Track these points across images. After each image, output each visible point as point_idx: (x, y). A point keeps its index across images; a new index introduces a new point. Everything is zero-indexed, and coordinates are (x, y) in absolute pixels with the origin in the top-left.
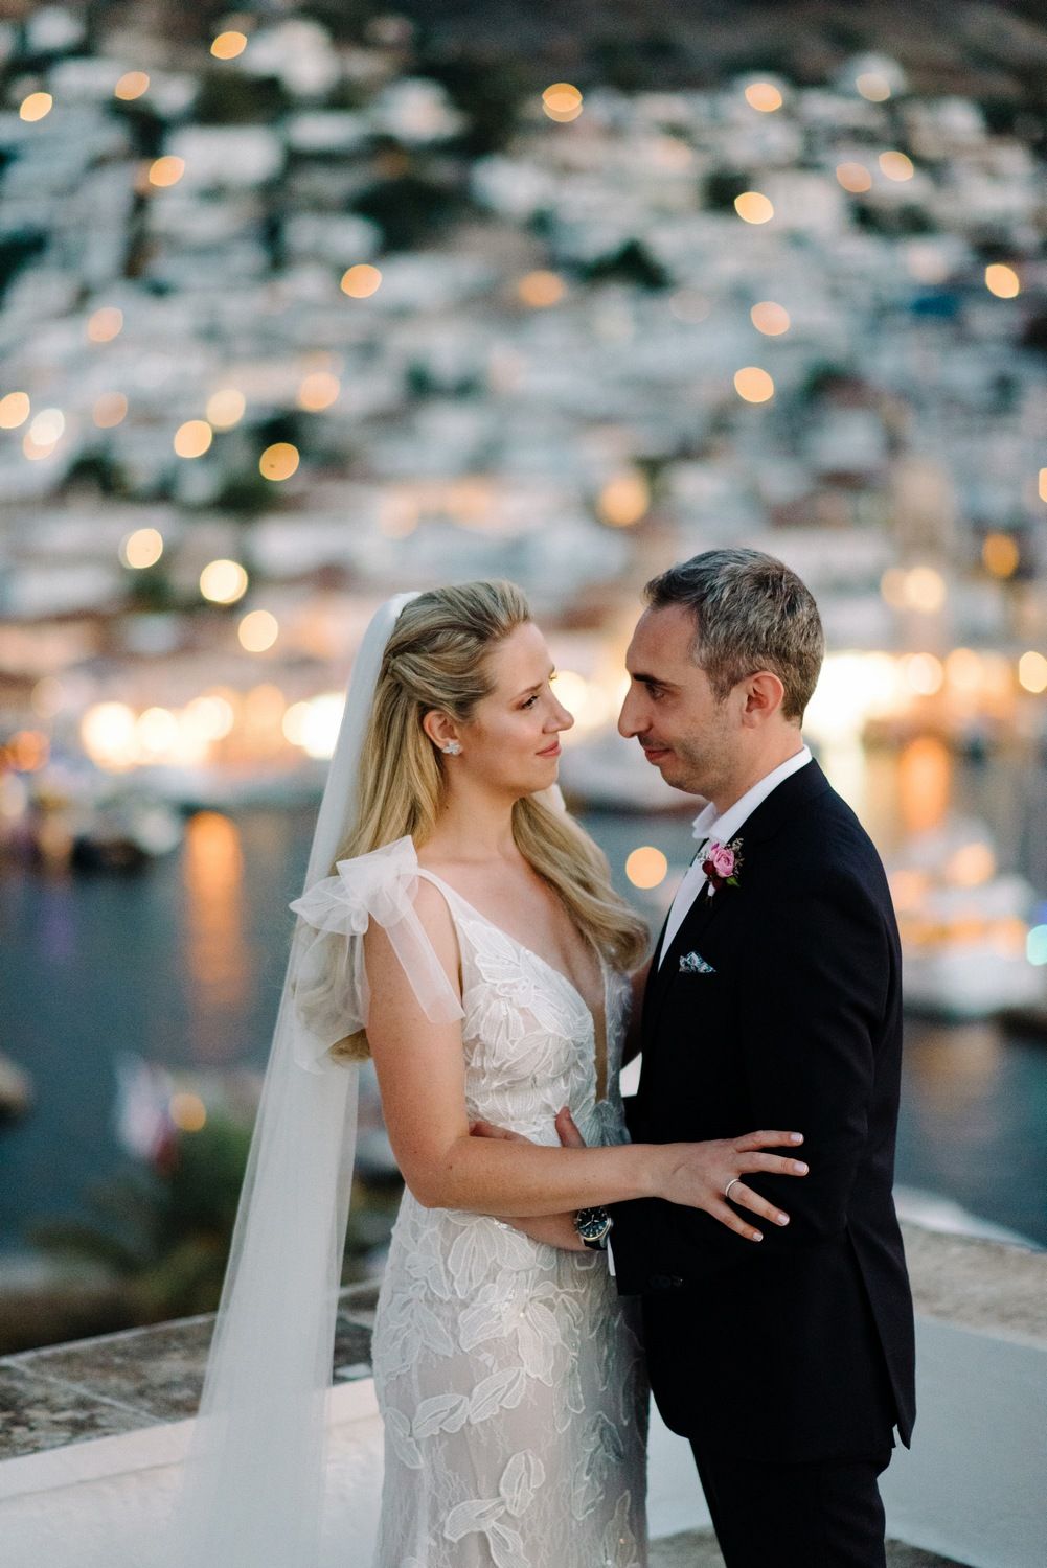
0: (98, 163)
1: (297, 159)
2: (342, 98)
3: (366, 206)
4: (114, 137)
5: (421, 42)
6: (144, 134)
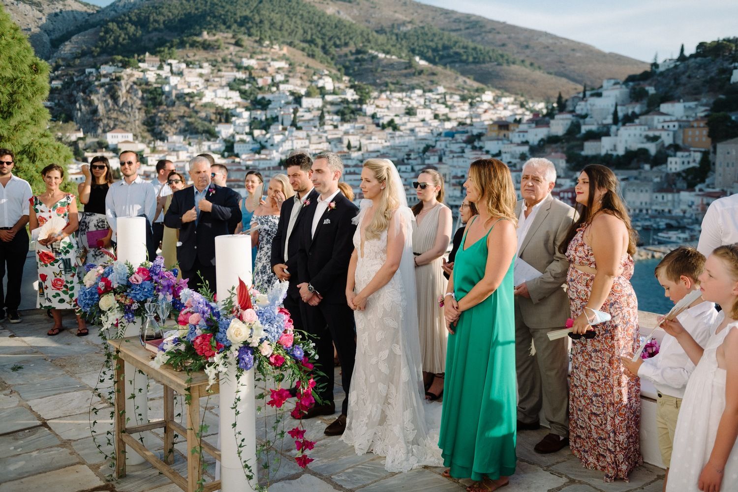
0: (288, 103)
1: (326, 103)
2: (334, 93)
3: (337, 113)
4: (291, 98)
5: (350, 81)
6: (298, 99)
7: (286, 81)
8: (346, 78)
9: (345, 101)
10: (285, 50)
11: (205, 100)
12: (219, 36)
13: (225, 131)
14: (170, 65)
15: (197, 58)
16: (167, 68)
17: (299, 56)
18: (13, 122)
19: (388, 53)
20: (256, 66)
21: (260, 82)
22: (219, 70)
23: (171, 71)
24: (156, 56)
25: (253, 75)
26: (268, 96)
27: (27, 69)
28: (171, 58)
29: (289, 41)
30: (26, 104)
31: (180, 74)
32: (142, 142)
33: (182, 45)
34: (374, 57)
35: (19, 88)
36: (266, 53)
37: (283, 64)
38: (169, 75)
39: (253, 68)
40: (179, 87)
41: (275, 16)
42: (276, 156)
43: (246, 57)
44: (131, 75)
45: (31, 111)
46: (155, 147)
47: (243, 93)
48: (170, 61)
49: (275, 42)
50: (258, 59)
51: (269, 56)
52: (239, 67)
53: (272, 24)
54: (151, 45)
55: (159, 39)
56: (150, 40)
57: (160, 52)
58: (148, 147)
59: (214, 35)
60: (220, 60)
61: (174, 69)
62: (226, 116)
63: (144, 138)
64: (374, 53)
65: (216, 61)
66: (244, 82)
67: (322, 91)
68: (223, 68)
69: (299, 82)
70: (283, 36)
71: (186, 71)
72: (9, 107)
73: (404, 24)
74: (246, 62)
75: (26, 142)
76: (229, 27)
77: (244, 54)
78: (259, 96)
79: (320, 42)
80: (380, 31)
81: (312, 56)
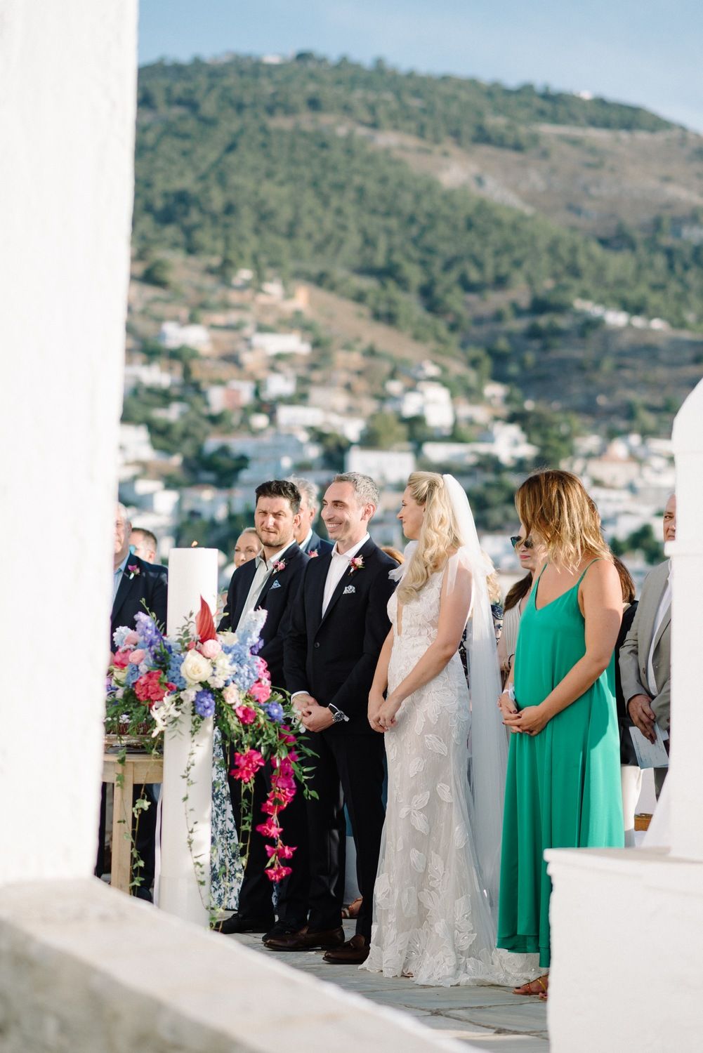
2: (455, 436)
7: (300, 398)
8: (495, 390)
9: (491, 464)
10: (302, 298)
17: (346, 319)
19: (636, 309)
20: (205, 349)
21: (217, 399)
25: (197, 374)
26: (239, 444)
29: (315, 269)
34: (590, 325)
36: (241, 307)
37: (293, 343)
39: (194, 354)
43: (176, 319)
47: (161, 435)
49: (269, 273)
50: (213, 327)
51: (249, 318)
52: (152, 352)
53: (264, 217)
64: (592, 309)
66: (165, 397)
67: (415, 432)
69: (340, 400)
70: (297, 255)
73: (694, 218)
74: (176, 335)
77: (170, 310)
78: (212, 443)
79: (415, 275)
80: (616, 240)
81: (388, 318)
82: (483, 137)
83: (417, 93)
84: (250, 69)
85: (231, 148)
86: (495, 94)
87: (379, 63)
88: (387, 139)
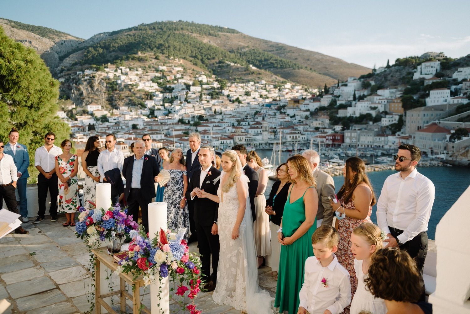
0: (183, 89)
1: (203, 89)
2: (207, 84)
3: (209, 94)
4: (184, 87)
5: (215, 78)
6: (188, 87)
7: (182, 78)
8: (213, 76)
9: (214, 88)
10: (182, 61)
11: (139, 88)
12: (147, 54)
13: (150, 104)
14: (121, 69)
15: (135, 66)
16: (119, 71)
17: (189, 65)
18: (40, 112)
19: (235, 63)
20: (166, 70)
21: (168, 78)
22: (147, 72)
23: (122, 73)
24: (114, 65)
25: (165, 74)
26: (173, 86)
27: (48, 85)
28: (121, 66)
29: (183, 57)
30: (47, 103)
31: (126, 74)
32: (106, 110)
33: (127, 59)
34: (228, 65)
35: (43, 95)
36: (171, 63)
37: (180, 69)
38: (121, 74)
39: (164, 71)
40: (126, 81)
41: (176, 44)
42: (177, 117)
43: (161, 65)
44: (101, 75)
45: (50, 106)
46: (112, 113)
47: (159, 84)
48: (121, 67)
49: (176, 57)
50: (167, 66)
51: (173, 65)
52: (157, 71)
53: (175, 48)
54: (111, 59)
55: (115, 56)
56: (111, 56)
57: (116, 63)
58: (109, 113)
59: (144, 54)
60: (147, 66)
61: (123, 71)
62: (150, 96)
63: (107, 108)
64: (228, 63)
65: (145, 67)
66: (160, 78)
67: (201, 83)
68: (149, 71)
69: (189, 78)
70: (180, 54)
71: (129, 73)
72: (38, 104)
73: (244, 48)
74: (161, 68)
75: (46, 122)
76: (152, 49)
77: (160, 64)
78: (168, 86)
79: (200, 57)
80: (232, 51)
81: (196, 64)
82: (210, 34)
83: (199, 27)
84: (171, 23)
85: (169, 36)
86: (211, 27)
87: (192, 22)
88: (194, 35)
